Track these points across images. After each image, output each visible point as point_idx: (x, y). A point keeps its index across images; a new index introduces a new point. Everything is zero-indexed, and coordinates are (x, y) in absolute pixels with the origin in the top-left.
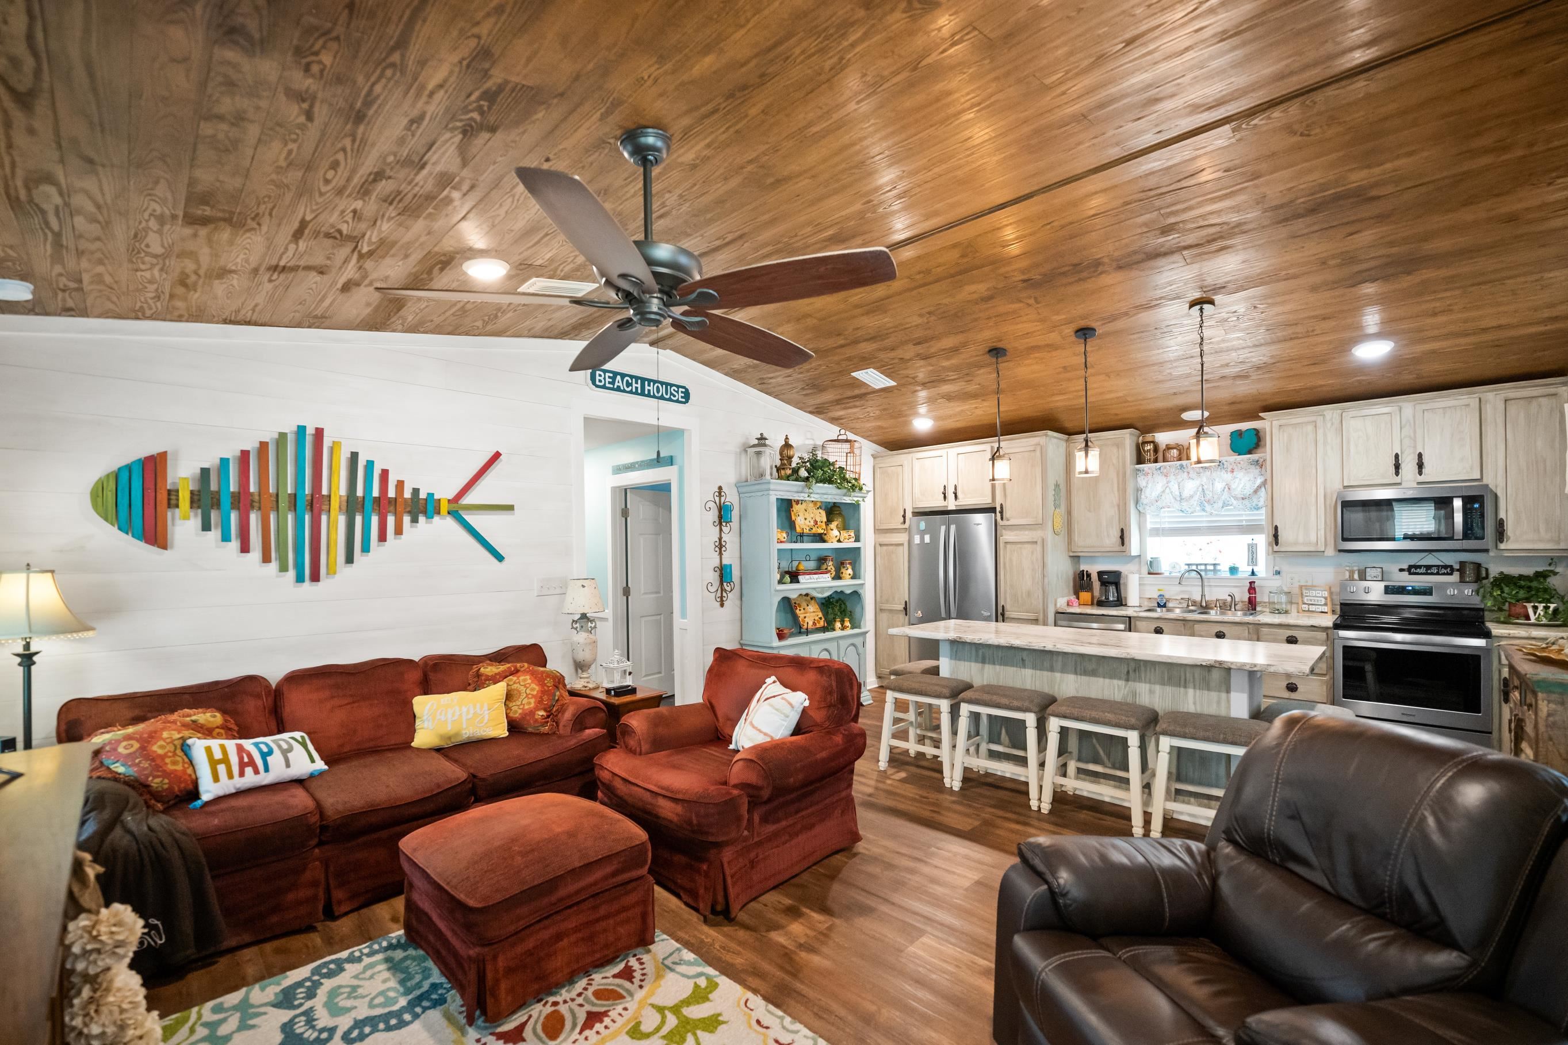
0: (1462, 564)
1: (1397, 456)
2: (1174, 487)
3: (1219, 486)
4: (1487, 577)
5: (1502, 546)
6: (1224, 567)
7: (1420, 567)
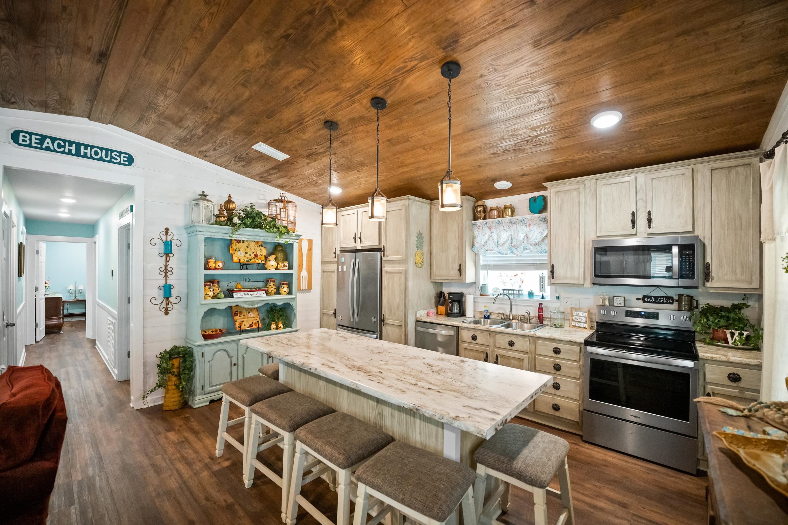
0: (680, 296)
1: (633, 214)
2: (494, 236)
3: (521, 236)
4: (697, 307)
5: (708, 284)
6: (525, 292)
7: (651, 297)
